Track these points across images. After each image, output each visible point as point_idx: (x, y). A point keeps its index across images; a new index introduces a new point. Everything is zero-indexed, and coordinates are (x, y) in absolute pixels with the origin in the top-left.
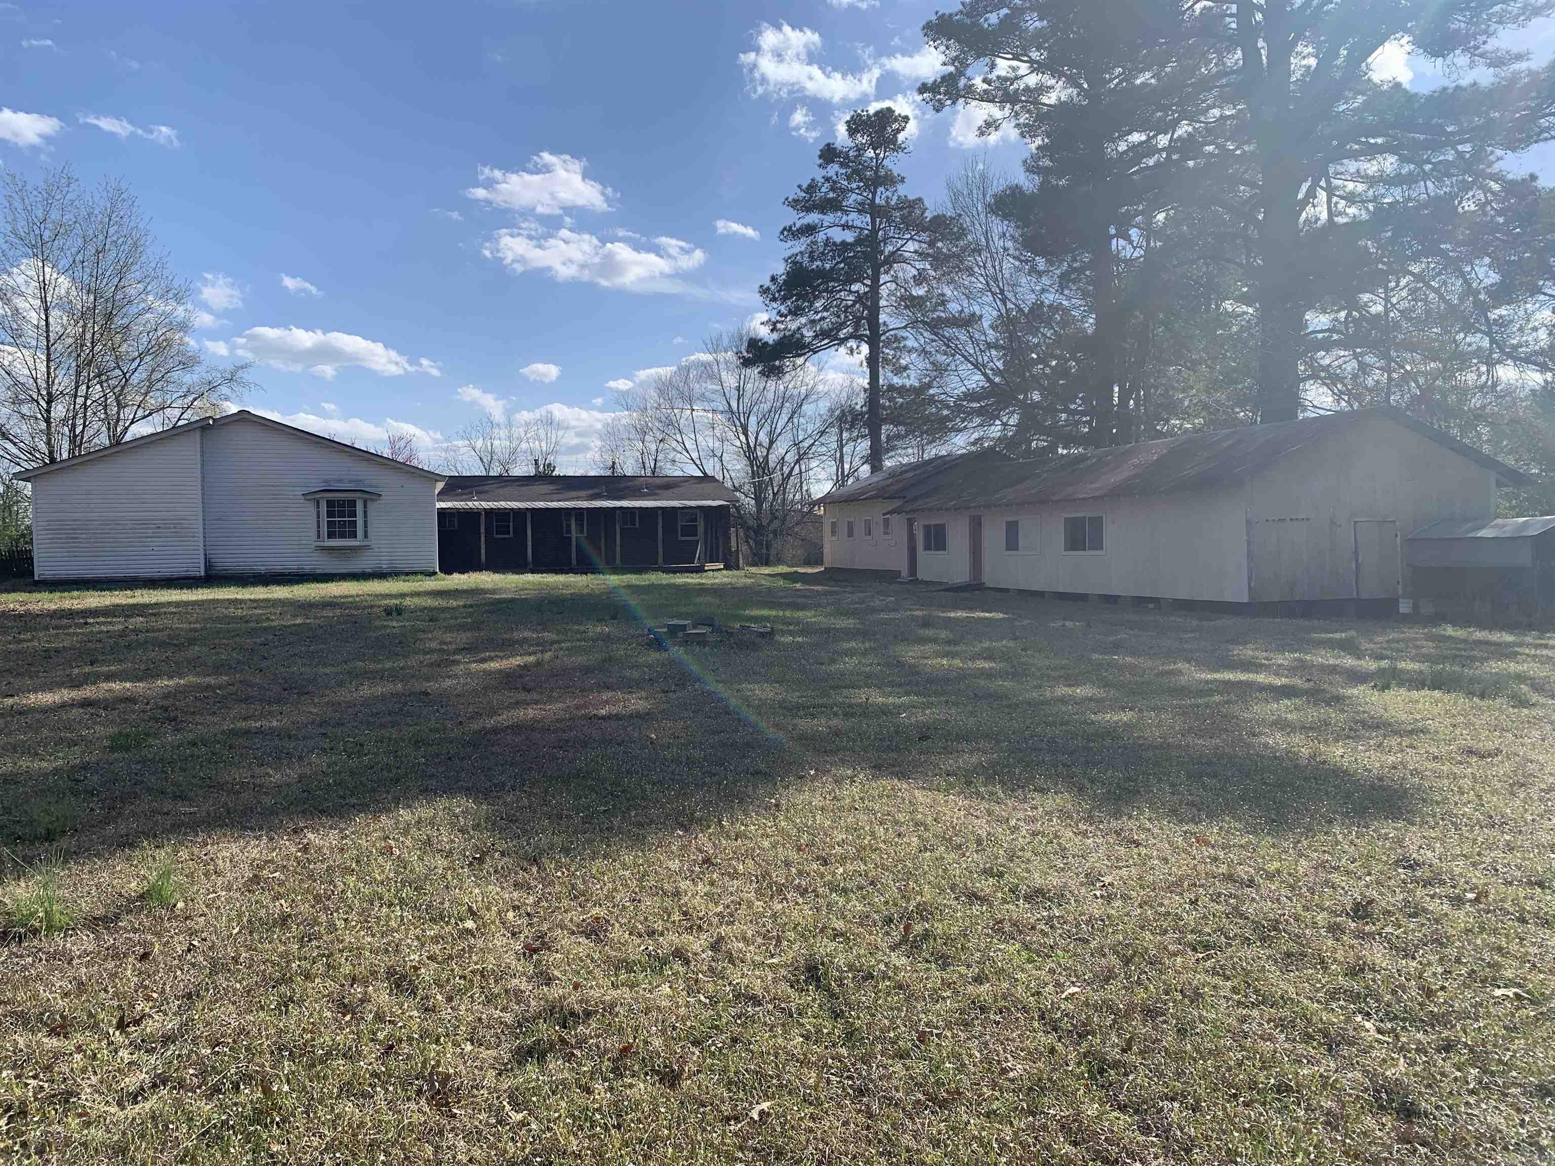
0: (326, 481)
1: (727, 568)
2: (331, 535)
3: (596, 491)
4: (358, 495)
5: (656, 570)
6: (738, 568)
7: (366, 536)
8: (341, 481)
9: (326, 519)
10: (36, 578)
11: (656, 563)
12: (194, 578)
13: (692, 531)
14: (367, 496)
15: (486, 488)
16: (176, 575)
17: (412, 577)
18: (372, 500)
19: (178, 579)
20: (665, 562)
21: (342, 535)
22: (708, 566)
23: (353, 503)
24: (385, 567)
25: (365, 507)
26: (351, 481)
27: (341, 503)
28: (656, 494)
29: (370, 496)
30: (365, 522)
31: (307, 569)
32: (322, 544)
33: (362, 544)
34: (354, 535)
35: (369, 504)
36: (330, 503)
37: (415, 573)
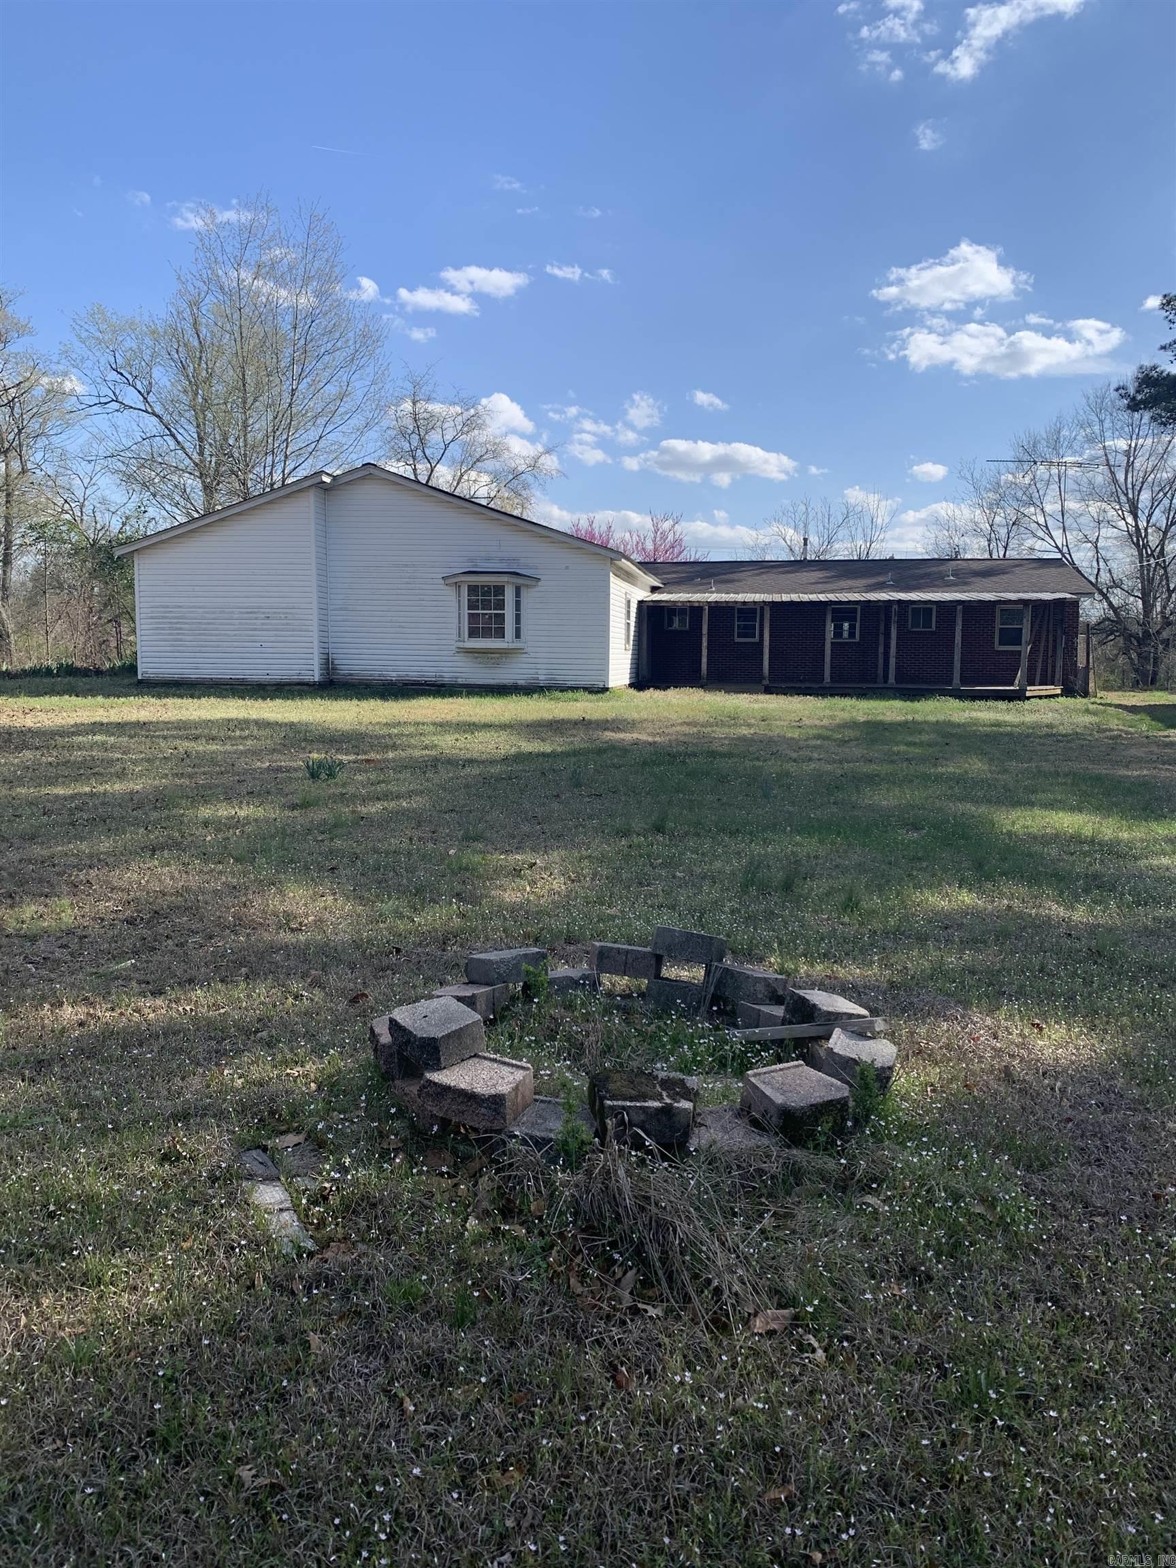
0: (470, 560)
1: (1068, 692)
2: (473, 633)
3: (881, 579)
4: (505, 578)
5: (944, 693)
6: (1086, 694)
7: (518, 635)
8: (488, 559)
9: (467, 611)
10: (140, 677)
11: (950, 683)
12: (307, 684)
13: (1014, 637)
14: (520, 581)
15: (735, 576)
16: (286, 679)
17: (570, 694)
18: (527, 586)
19: (289, 684)
20: (964, 681)
21: (487, 633)
22: (1031, 690)
23: (500, 590)
24: (542, 679)
25: (518, 594)
26: (502, 560)
27: (486, 590)
28: (966, 584)
29: (523, 579)
30: (518, 619)
31: (447, 677)
32: (461, 645)
33: (512, 646)
34: (501, 633)
35: (524, 592)
36: (473, 589)
37: (574, 689)
